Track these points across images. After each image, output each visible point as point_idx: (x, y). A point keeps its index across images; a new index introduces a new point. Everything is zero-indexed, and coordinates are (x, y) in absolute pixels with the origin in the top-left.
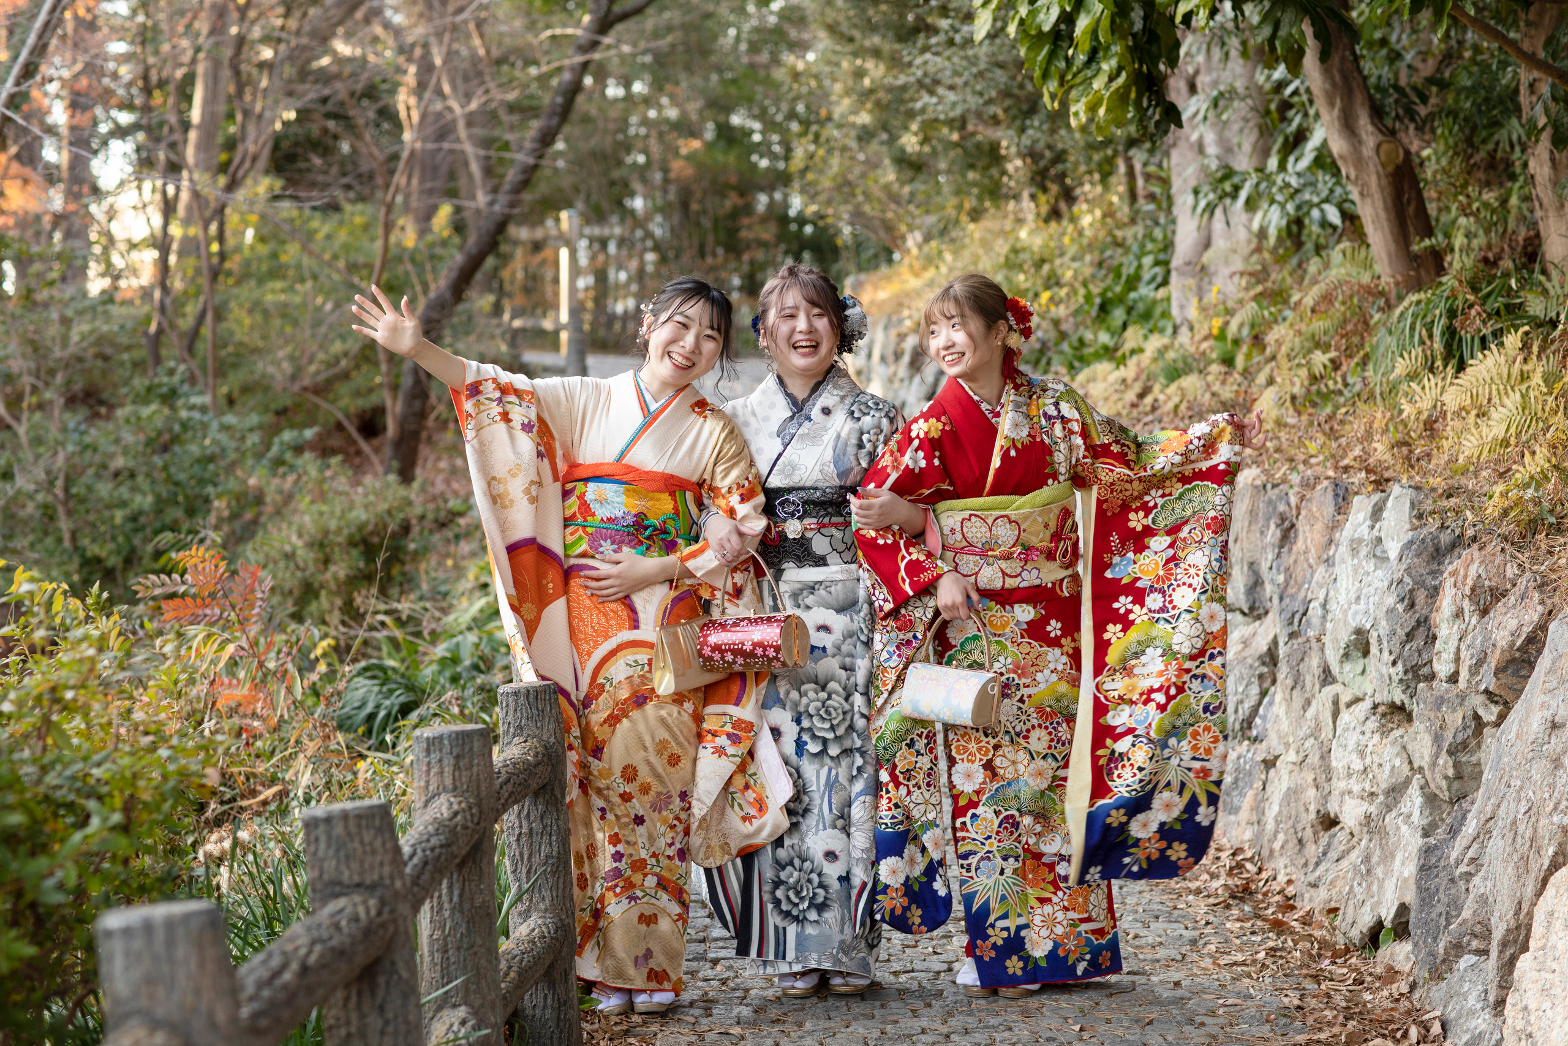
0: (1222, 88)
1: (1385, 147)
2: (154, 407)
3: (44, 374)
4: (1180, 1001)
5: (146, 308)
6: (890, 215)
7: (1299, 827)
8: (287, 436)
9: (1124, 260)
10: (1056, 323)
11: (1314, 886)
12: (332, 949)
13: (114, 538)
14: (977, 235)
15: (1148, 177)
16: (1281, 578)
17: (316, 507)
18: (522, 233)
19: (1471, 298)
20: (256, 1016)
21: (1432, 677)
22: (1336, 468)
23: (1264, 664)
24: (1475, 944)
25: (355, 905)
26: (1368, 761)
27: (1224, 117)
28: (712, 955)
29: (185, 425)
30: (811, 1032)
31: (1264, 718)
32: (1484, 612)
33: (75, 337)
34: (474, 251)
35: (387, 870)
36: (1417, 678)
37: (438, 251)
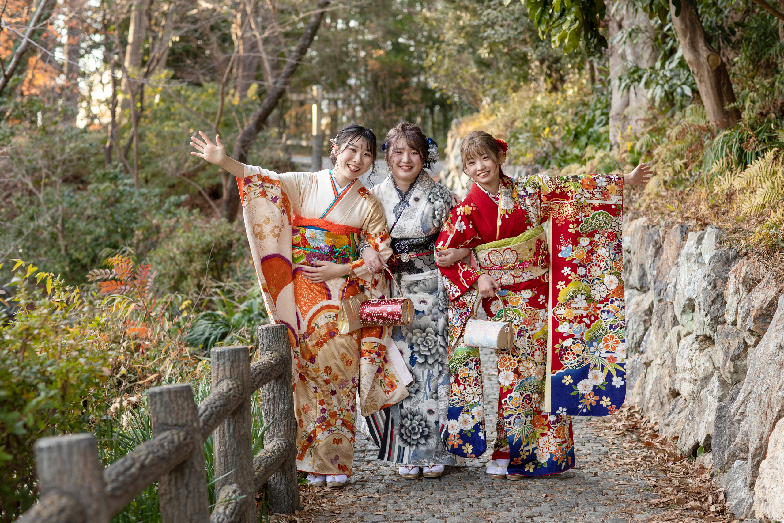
0: (633, 27)
1: (712, 57)
2: (107, 184)
3: (52, 169)
4: (596, 483)
5: (104, 135)
6: (474, 89)
7: (661, 396)
8: (173, 199)
9: (588, 112)
10: (553, 143)
11: (668, 425)
12: (158, 457)
13: (86, 249)
14: (516, 99)
15: (600, 71)
16: (655, 273)
17: (185, 234)
18: (294, 97)
19: (751, 133)
20: (114, 489)
21: (724, 322)
22: (682, 218)
23: (646, 315)
24: (742, 455)
25: (173, 435)
26: (693, 364)
27: (635, 42)
28: (367, 458)
29: (122, 194)
30: (413, 497)
31: (646, 342)
32: (749, 291)
33: (68, 150)
34: (267, 106)
35: (190, 418)
36: (717, 323)
37: (250, 107)
